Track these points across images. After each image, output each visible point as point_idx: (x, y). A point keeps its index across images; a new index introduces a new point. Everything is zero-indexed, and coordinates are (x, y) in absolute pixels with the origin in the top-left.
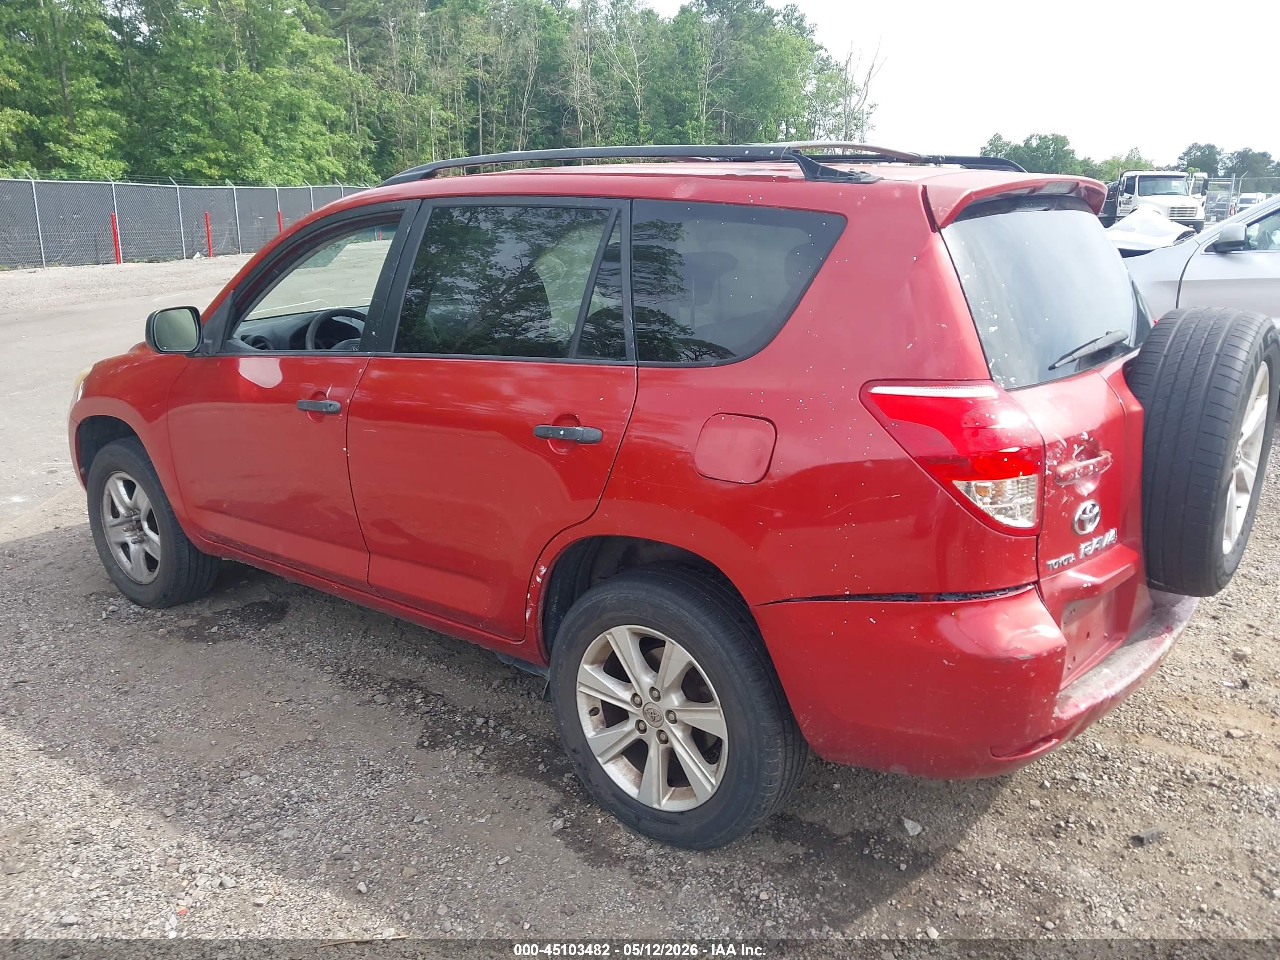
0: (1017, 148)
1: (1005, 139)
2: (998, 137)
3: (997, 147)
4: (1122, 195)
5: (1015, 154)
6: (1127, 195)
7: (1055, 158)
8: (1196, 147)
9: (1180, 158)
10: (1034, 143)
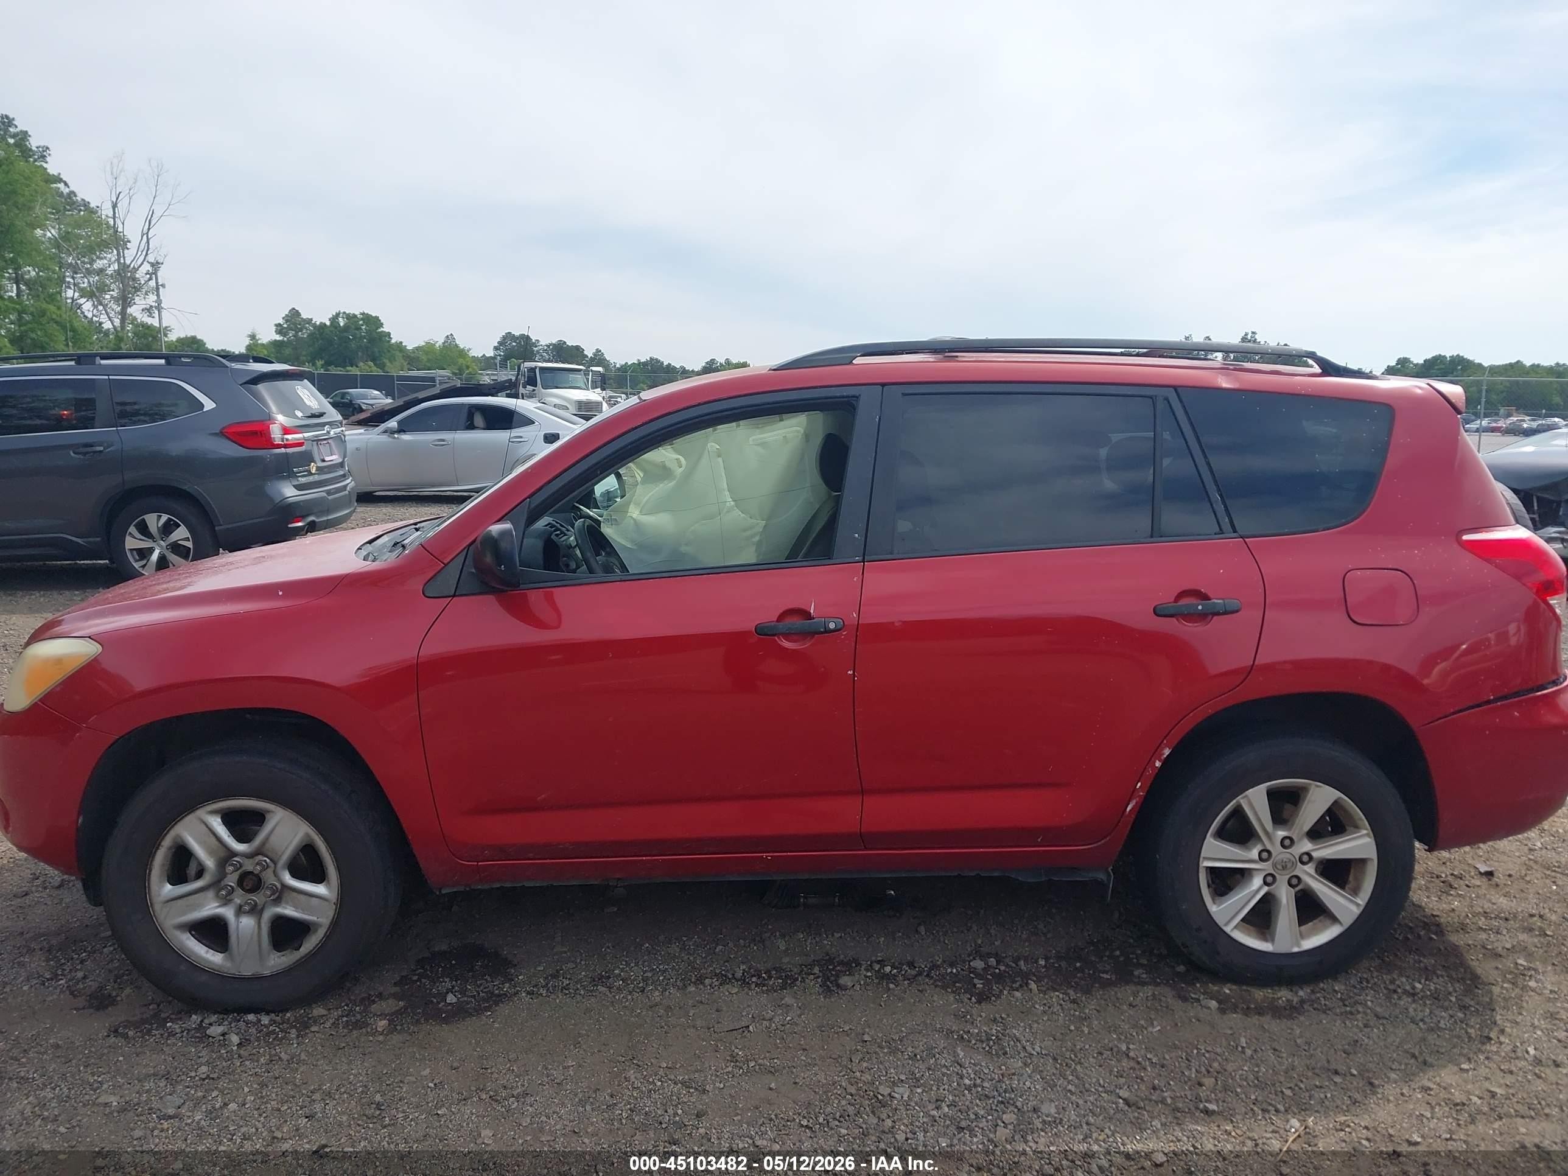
0: (323, 325)
1: (304, 315)
2: (294, 314)
3: (295, 324)
4: (524, 387)
5: (321, 334)
6: (530, 388)
7: (369, 341)
8: (509, 336)
9: (496, 348)
10: (342, 322)
